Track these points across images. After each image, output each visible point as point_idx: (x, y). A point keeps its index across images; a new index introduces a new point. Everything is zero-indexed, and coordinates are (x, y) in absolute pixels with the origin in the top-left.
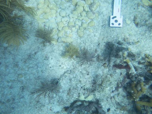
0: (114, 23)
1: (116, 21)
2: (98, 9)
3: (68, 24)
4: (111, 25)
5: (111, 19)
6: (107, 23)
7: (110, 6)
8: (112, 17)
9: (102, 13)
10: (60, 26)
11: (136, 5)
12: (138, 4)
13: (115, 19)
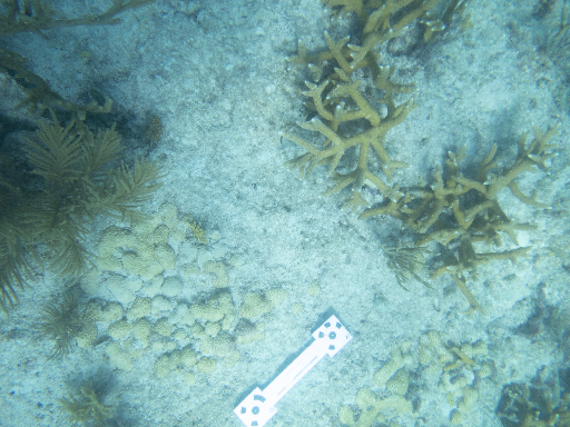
0: (249, 411)
1: (256, 410)
2: (251, 345)
3: (159, 320)
4: (238, 410)
5: (251, 396)
6: (240, 390)
7: (281, 360)
8: (257, 391)
9: (250, 362)
10: (135, 311)
11: (323, 409)
12: (329, 409)
13: (258, 403)
